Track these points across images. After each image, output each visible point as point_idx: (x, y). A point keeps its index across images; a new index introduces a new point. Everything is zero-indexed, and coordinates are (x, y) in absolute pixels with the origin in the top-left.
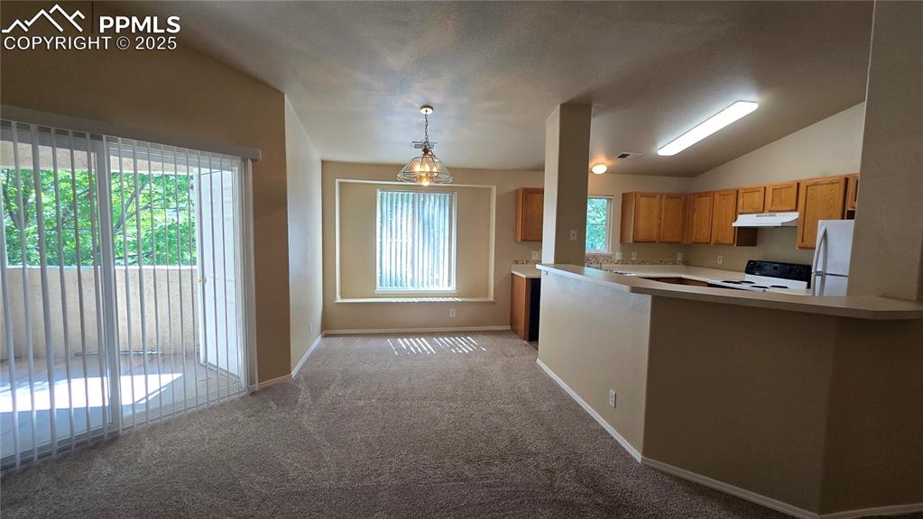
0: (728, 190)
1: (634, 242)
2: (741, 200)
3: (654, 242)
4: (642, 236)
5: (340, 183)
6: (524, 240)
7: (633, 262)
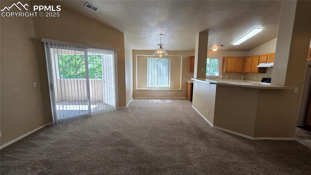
0: (257, 55)
1: (226, 72)
2: (260, 59)
3: (233, 72)
4: (229, 70)
5: (137, 56)
6: (190, 72)
7: (226, 79)
